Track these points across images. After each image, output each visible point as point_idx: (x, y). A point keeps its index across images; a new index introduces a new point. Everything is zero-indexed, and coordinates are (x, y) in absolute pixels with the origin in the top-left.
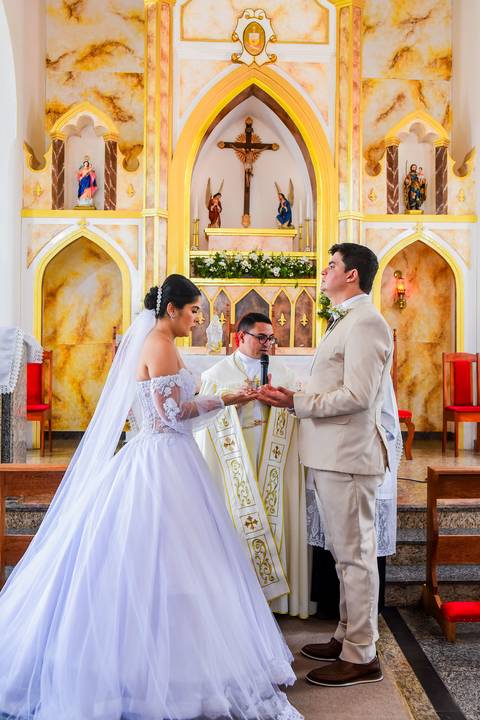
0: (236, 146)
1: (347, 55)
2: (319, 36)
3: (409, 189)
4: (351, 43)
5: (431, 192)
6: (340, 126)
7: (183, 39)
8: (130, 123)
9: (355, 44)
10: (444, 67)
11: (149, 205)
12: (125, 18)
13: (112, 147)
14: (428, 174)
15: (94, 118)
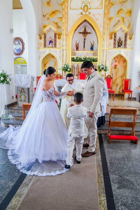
0: (82, 33)
1: (106, 11)
2: (100, 7)
3: (119, 43)
4: (107, 8)
5: (123, 43)
6: (104, 28)
7: (70, 9)
8: (60, 28)
9: (108, 9)
10: (129, 13)
11: (63, 46)
12: (59, 5)
13: (56, 34)
14: (123, 39)
15: (52, 28)
